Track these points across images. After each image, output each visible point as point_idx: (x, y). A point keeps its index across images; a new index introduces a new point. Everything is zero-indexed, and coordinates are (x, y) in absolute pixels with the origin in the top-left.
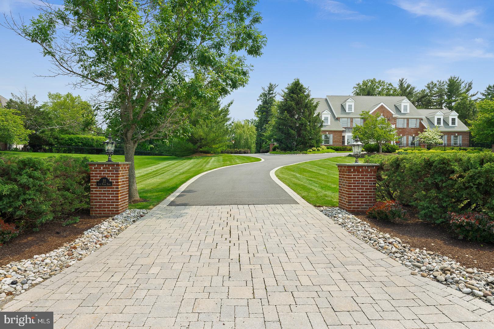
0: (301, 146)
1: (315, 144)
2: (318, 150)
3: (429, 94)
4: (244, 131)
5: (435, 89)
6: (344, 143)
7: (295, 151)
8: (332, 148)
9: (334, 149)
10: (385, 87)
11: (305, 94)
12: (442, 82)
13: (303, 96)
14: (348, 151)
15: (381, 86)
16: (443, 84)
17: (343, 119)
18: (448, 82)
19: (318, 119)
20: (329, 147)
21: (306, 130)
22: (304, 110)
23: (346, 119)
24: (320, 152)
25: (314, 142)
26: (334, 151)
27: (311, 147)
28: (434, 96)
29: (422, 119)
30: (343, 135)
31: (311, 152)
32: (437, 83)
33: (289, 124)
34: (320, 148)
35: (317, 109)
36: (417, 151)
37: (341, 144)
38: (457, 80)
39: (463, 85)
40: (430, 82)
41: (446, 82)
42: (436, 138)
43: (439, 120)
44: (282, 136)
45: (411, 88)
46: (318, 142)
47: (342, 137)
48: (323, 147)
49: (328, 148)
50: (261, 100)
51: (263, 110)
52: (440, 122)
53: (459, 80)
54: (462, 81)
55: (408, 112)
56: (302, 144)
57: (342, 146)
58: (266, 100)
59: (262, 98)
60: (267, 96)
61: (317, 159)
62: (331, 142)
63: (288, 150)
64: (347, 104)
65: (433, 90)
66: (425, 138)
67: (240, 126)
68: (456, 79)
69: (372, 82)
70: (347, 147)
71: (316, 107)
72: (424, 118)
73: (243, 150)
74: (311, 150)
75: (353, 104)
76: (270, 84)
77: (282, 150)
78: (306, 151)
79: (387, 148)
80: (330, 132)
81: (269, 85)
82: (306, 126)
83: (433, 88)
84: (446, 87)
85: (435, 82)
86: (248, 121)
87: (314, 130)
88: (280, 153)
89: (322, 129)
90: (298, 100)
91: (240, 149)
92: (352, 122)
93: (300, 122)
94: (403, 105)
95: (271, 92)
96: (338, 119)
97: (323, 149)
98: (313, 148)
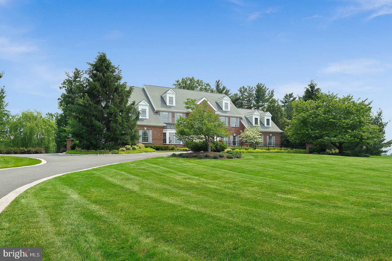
0: (111, 143)
1: (129, 141)
2: (134, 149)
3: (241, 98)
4: (37, 125)
5: (246, 94)
6: (166, 141)
7: (102, 150)
8: (151, 147)
9: (154, 148)
10: (203, 87)
11: (114, 74)
12: (251, 87)
13: (111, 77)
14: (170, 150)
15: (199, 85)
16: (252, 90)
17: (164, 113)
18: (256, 88)
19: (132, 109)
20: (147, 145)
21: (116, 121)
22: (113, 96)
23: (167, 113)
24: (136, 151)
25: (128, 138)
26: (154, 150)
27: (124, 144)
28: (245, 100)
29: (241, 118)
30: (164, 132)
31: (123, 151)
32: (248, 88)
33: (92, 113)
34: (136, 147)
35: (131, 96)
36: (244, 150)
37: (162, 142)
38: (263, 87)
39: (267, 92)
40: (242, 86)
41: (255, 88)
42: (256, 138)
43: (256, 119)
44: (83, 129)
45: (226, 91)
46: (134, 139)
47: (163, 135)
48: (141, 145)
49: (147, 147)
50: (64, 88)
51: (67, 101)
52: (257, 122)
53: (265, 86)
54: (267, 88)
55: (229, 110)
56: (112, 141)
57: (164, 145)
58: (71, 89)
59: (66, 86)
60: (72, 84)
61: (131, 160)
62: (150, 140)
63: (92, 149)
64: (168, 96)
65: (244, 94)
66: (246, 138)
67: (31, 117)
68: (263, 85)
69: (191, 80)
70: (169, 146)
71: (129, 92)
72: (243, 117)
73: (33, 150)
74: (124, 149)
75: (174, 96)
76: (76, 69)
77: (83, 149)
78: (118, 149)
79: (216, 146)
80: (149, 127)
81: (74, 71)
82: (116, 116)
83: (244, 92)
84: (254, 92)
85: (246, 87)
86: (51, 115)
87: (126, 122)
88: (80, 153)
89: (139, 123)
90: (105, 82)
91: (28, 149)
92: (173, 116)
93: (108, 111)
94: (224, 102)
95: (78, 79)
96: (157, 112)
97: (140, 148)
98: (127, 146)
